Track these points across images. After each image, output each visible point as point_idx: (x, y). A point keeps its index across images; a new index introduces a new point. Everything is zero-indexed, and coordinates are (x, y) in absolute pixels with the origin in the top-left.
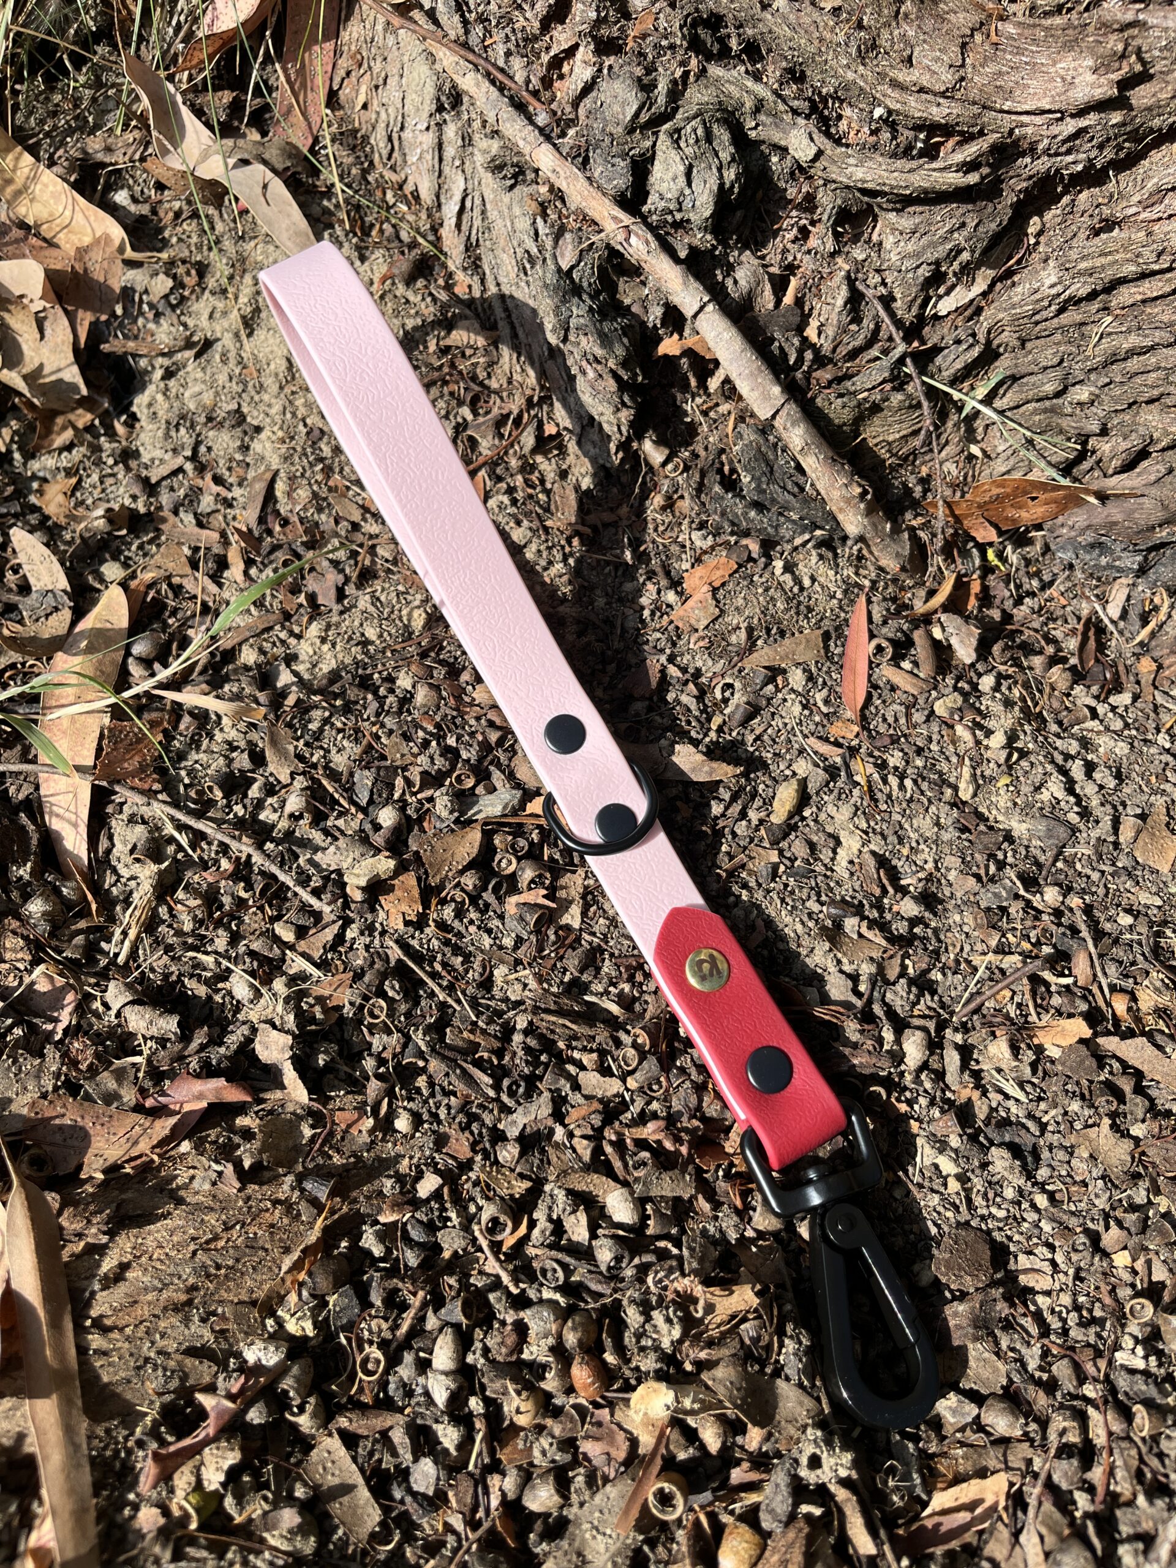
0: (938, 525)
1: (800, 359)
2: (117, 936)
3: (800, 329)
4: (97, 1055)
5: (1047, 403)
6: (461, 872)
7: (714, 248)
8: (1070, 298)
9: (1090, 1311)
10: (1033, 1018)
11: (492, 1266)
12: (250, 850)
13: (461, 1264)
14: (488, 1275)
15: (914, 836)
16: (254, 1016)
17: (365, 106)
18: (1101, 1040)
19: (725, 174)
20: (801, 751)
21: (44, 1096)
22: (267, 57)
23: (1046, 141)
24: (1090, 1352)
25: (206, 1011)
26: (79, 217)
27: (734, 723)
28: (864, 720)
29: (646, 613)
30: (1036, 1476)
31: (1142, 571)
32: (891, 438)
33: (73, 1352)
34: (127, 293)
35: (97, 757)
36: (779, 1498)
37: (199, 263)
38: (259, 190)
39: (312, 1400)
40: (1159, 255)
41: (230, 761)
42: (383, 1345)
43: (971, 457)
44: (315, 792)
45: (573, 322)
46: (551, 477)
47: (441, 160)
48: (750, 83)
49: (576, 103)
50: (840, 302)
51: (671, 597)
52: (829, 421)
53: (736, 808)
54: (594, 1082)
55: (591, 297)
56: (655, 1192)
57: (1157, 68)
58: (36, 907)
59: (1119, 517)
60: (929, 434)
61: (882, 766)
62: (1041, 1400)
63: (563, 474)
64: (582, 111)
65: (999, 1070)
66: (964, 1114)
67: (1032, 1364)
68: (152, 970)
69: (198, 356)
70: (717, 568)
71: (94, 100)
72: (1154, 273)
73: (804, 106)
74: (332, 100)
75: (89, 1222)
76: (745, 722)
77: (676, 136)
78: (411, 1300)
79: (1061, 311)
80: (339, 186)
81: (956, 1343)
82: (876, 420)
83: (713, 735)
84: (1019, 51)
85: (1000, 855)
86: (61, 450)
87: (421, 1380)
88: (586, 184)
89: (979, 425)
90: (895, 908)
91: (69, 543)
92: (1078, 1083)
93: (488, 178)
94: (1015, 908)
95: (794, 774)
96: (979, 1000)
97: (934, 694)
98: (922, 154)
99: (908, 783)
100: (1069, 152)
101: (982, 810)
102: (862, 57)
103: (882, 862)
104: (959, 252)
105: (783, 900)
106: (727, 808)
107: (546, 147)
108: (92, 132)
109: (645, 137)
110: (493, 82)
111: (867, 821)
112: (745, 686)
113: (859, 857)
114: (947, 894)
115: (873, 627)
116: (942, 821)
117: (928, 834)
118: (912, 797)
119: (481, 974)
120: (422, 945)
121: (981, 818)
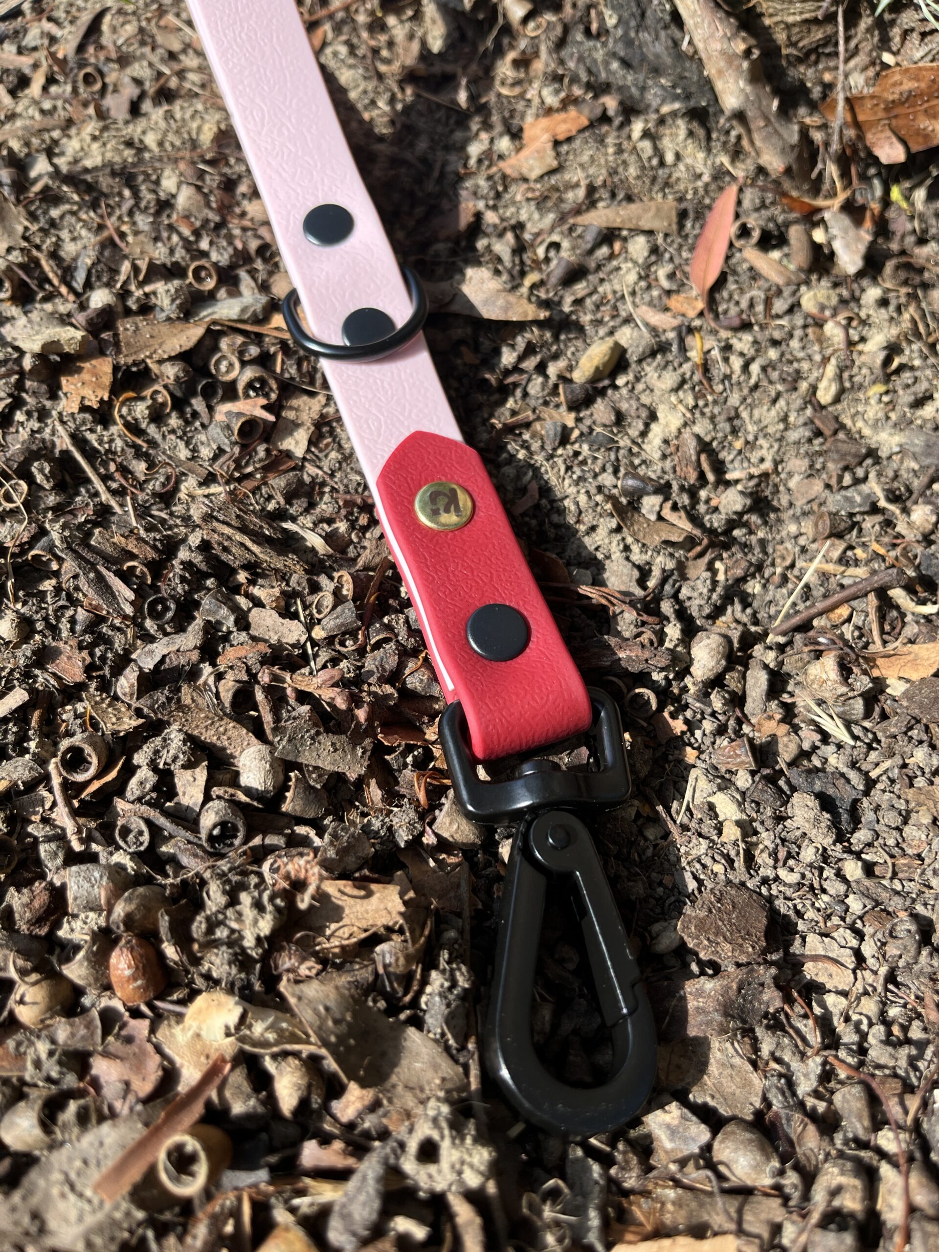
0: (836, 124)
9: (905, 1029)
10: (877, 647)
11: (62, 817)
13: (19, 803)
14: (55, 827)
15: (751, 428)
20: (627, 321)
24: (896, 1086)
27: (553, 280)
28: (712, 301)
29: (473, 161)
32: (790, 19)
36: (363, 1201)
51: (504, 144)
53: (533, 362)
54: (269, 622)
56: (307, 758)
62: (810, 1141)
65: (821, 703)
66: (763, 752)
67: (805, 1087)
70: (564, 121)
76: (566, 281)
81: (693, 1031)
83: (524, 291)
85: (860, 472)
90: (713, 503)
92: (927, 730)
94: (870, 523)
96: (805, 614)
97: (803, 288)
99: (755, 368)
101: (844, 416)
103: (704, 447)
105: (568, 468)
106: (521, 360)
111: (696, 398)
112: (573, 248)
113: (677, 437)
114: (784, 501)
115: (741, 210)
116: (792, 419)
117: (771, 430)
118: (756, 387)
119: (163, 485)
120: (101, 442)
121: (842, 426)
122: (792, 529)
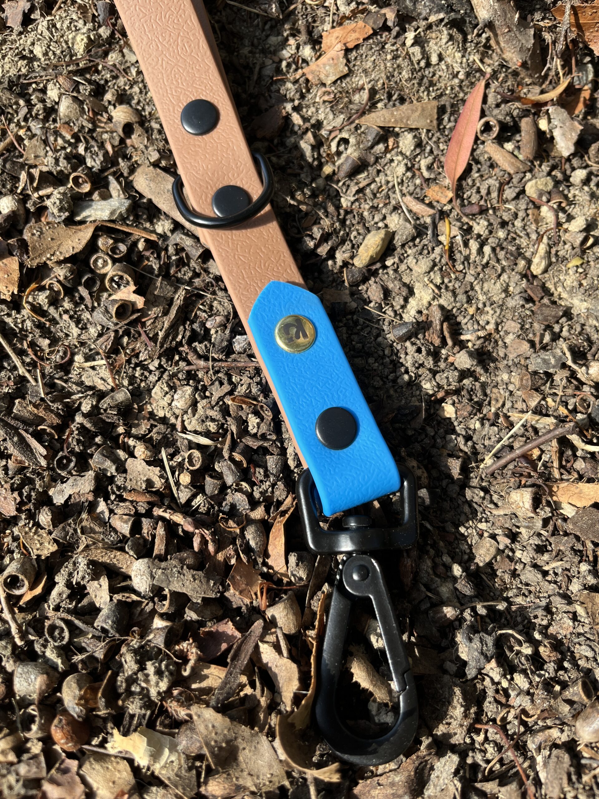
0: (563, 28)
10: (556, 477)
15: (482, 298)
20: (396, 208)
27: (342, 174)
28: (459, 189)
29: (284, 64)
51: (307, 52)
53: (326, 248)
61: (467, 231)
70: (354, 31)
76: (353, 175)
85: (557, 328)
90: (451, 359)
92: (584, 543)
94: (560, 377)
95: (386, 226)
97: (528, 175)
99: (487, 249)
101: (549, 284)
103: (448, 316)
111: (442, 278)
112: (358, 143)
113: (427, 309)
114: (502, 354)
115: (486, 107)
116: (511, 289)
117: (495, 299)
118: (488, 263)
119: (62, 358)
120: (16, 324)
121: (547, 292)
122: (505, 377)
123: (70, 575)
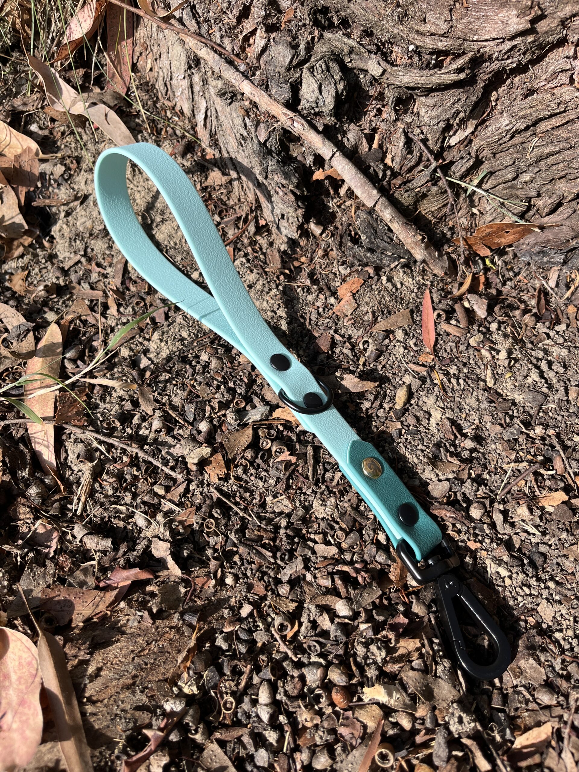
0: (461, 250)
1: (384, 175)
2: (75, 501)
3: (383, 159)
4: (73, 563)
5: (509, 184)
6: (244, 450)
7: (336, 124)
8: (516, 131)
10: (537, 493)
11: (283, 648)
12: (137, 451)
13: (267, 649)
14: (281, 653)
15: (467, 408)
16: (149, 535)
17: (151, 70)
18: (573, 501)
19: (338, 86)
20: (406, 371)
21: (48, 586)
22: (100, 50)
23: (496, 54)
25: (124, 534)
26: (14, 140)
27: (371, 360)
28: (435, 352)
30: (565, 723)
31: (565, 263)
32: (433, 209)
33: (79, 715)
34: (42, 175)
35: (55, 411)
36: (441, 750)
37: (77, 157)
38: (104, 117)
39: (201, 726)
40: (559, 105)
41: (122, 406)
42: (233, 694)
43: (473, 214)
44: (166, 418)
45: (270, 169)
46: (265, 246)
47: (193, 93)
48: (345, 40)
49: (258, 58)
50: (401, 144)
51: (332, 300)
52: (402, 204)
53: (377, 403)
54: (322, 549)
55: (277, 155)
57: (548, 11)
58: (33, 491)
59: (551, 237)
60: (452, 205)
61: (447, 374)
62: (564, 685)
63: (271, 244)
64: (262, 62)
65: (524, 521)
66: (509, 545)
67: (558, 667)
68: (95, 516)
69: (81, 203)
70: (353, 283)
71: (14, 80)
72: (557, 114)
73: (373, 48)
74: (134, 68)
75: (79, 649)
76: (376, 360)
77: (312, 69)
78: (244, 669)
79: (512, 137)
80: (143, 111)
82: (425, 201)
83: (361, 367)
84: (479, 10)
85: (511, 413)
86: (18, 258)
87: (254, 709)
88: (269, 98)
89: (476, 198)
90: (462, 445)
91: (27, 304)
92: (564, 524)
93: (218, 100)
94: (522, 439)
95: (404, 383)
96: (509, 487)
97: (469, 335)
98: (435, 66)
99: (461, 381)
100: (508, 58)
101: (498, 390)
102: (400, 21)
103: (453, 422)
104: (458, 113)
105: (406, 447)
106: (372, 404)
107: (246, 82)
108: (15, 96)
109: (296, 72)
110: (215, 52)
111: (443, 403)
112: (374, 341)
113: (441, 421)
114: (487, 435)
115: (434, 305)
116: (480, 398)
117: (474, 406)
118: (464, 388)
119: (259, 501)
120: (228, 489)
121: (499, 395)
122: (493, 446)
123: (309, 615)
